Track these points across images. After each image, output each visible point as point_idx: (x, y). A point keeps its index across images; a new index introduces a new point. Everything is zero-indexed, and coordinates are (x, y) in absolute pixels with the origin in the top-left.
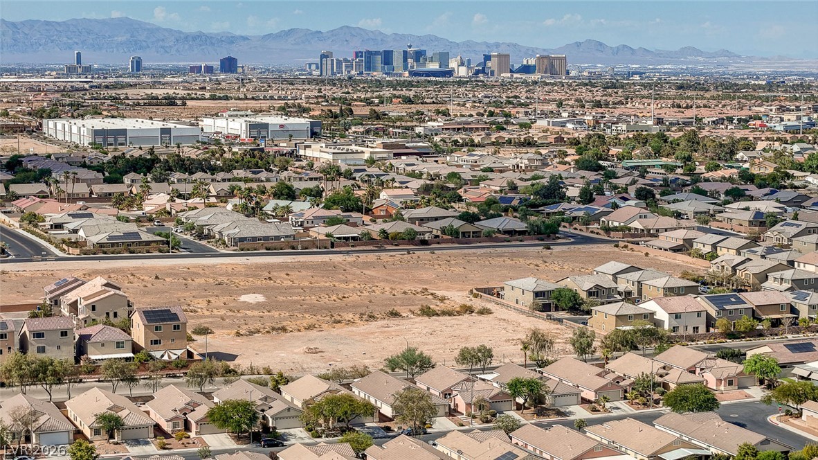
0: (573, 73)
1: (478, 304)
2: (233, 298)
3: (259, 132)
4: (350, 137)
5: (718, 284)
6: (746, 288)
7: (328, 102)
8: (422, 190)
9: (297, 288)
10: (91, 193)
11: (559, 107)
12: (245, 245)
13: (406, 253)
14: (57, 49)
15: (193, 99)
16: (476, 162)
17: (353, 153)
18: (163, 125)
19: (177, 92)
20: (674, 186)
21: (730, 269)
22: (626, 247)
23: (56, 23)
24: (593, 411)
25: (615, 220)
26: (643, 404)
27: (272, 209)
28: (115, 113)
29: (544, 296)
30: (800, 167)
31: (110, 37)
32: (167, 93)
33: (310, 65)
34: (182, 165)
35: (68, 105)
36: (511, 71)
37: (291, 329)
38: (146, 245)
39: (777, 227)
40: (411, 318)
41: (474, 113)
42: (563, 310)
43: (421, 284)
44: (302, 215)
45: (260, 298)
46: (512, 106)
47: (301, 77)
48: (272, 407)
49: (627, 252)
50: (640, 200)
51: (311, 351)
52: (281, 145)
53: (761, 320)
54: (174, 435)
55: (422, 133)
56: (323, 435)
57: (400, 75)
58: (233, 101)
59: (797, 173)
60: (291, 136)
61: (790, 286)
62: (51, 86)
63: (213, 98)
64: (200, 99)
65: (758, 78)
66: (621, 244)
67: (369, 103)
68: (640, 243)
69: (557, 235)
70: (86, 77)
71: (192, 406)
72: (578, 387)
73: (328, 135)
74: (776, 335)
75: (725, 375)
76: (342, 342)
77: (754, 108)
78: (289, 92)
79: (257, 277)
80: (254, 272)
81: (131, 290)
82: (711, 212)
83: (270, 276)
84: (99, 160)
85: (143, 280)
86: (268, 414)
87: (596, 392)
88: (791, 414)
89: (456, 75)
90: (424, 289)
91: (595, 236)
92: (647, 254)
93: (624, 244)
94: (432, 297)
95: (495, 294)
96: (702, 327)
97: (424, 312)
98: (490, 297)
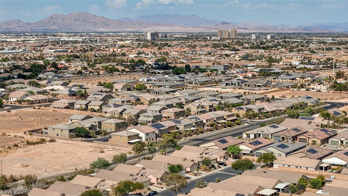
21: (118, 114)
24: (195, 175)
29: (72, 131)
39: (92, 96)
42: (80, 137)
61: (153, 119)
69: (2, 105)
75: (222, 155)
90: (3, 133)
91: (15, 105)
92: (54, 111)
93: (38, 107)
94: (13, 137)
95: (40, 133)
96: (155, 138)
97: (29, 143)
98: (40, 134)
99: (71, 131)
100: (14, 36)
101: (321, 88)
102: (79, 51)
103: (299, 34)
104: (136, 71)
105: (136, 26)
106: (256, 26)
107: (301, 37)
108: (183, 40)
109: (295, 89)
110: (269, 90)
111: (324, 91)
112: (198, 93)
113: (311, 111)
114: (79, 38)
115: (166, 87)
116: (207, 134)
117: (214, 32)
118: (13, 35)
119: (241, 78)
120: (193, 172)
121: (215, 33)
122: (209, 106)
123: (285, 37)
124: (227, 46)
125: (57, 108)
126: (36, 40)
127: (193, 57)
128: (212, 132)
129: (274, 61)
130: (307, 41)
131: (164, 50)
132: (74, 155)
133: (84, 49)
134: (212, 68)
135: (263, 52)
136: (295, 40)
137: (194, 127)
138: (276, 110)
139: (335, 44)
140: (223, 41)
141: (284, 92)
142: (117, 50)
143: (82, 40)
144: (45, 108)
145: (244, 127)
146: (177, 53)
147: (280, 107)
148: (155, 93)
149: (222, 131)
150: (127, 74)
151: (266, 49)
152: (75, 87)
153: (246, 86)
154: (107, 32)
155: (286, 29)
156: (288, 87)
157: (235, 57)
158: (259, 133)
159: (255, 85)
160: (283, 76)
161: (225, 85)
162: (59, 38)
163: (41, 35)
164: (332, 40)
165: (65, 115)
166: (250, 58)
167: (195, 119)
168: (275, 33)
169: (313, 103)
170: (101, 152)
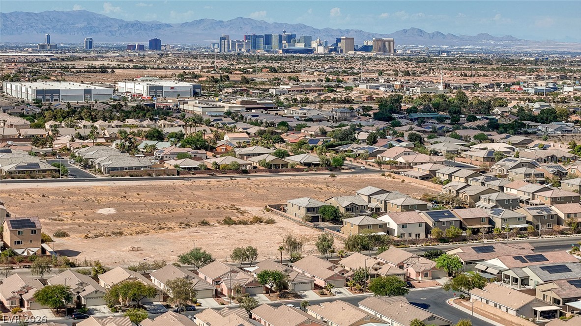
0: (399, 52)
1: (267, 216)
2: (92, 211)
3: (156, 92)
4: (222, 96)
5: (446, 202)
6: (465, 206)
7: (216, 71)
8: (257, 134)
9: (142, 204)
10: (20, 135)
11: (380, 75)
12: (115, 173)
13: (229, 179)
14: (35, 32)
15: (121, 68)
16: (305, 114)
17: (217, 107)
18: (87, 87)
19: (110, 63)
20: (441, 132)
21: (455, 192)
22: (390, 175)
23: (35, 14)
24: (321, 295)
25: (388, 156)
26: (359, 290)
27: (143, 147)
28: (60, 78)
30: (535, 119)
31: (72, 24)
32: (103, 64)
33: (214, 45)
34: (89, 115)
35: (29, 72)
36: (355, 50)
37: (126, 234)
38: (43, 173)
39: (501, 162)
40: (216, 226)
41: (316, 80)
42: (328, 221)
43: (232, 201)
44: (163, 151)
45: (112, 211)
46: (346, 74)
47: (205, 53)
48: (85, 290)
49: (390, 179)
50: (411, 142)
51: (134, 249)
52: (169, 101)
53: (465, 229)
54: (11, 310)
55: (274, 93)
56: (120, 311)
57: (276, 52)
58: (149, 70)
59: (531, 123)
60: (179, 95)
61: (495, 204)
62: (23, 59)
63: (135, 68)
64: (126, 69)
65: (531, 56)
66: (387, 174)
67: (246, 72)
68: (401, 173)
69: (342, 167)
70: (52, 53)
71: (27, 289)
72: (314, 277)
73: (207, 94)
74: (476, 240)
75: (422, 269)
76: (159, 243)
77: (519, 77)
78: (191, 64)
79: (116, 196)
80: (114, 192)
81: (22, 205)
82: (459, 151)
83: (126, 195)
84: (33, 111)
85: (33, 198)
86: (82, 294)
87: (325, 280)
88: (464, 298)
89: (316, 52)
92: (404, 181)
96: (422, 234)
98: (278, 212)
99: (309, 210)
137: (529, 223)
144: (396, 176)
167: (539, 211)
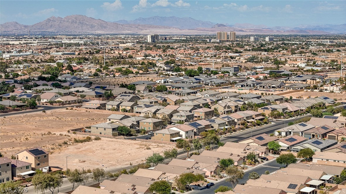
22: (72, 109)
29: (115, 130)
39: (119, 97)
42: (122, 135)
82: (69, 93)
90: (48, 132)
91: (47, 106)
92: (87, 111)
93: (70, 108)
94: (58, 135)
95: (83, 131)
96: (193, 136)
97: (76, 141)
98: (84, 133)
100: (14, 39)
101: (333, 90)
102: (85, 54)
103: (296, 36)
104: (149, 73)
105: (133, 28)
106: (252, 28)
107: (298, 39)
108: (183, 42)
109: (309, 90)
110: (284, 92)
111: (337, 92)
112: (218, 94)
113: (332, 111)
114: (80, 41)
115: (185, 88)
116: (239, 132)
117: (210, 34)
118: (13, 37)
119: (253, 79)
120: (240, 166)
121: (212, 35)
122: (235, 106)
123: (283, 40)
124: (229, 49)
125: (89, 108)
126: (38, 43)
127: (199, 60)
128: (244, 130)
129: (280, 63)
130: (305, 43)
131: (169, 53)
132: (124, 152)
133: (90, 51)
134: (223, 70)
135: (266, 54)
136: (294, 42)
137: (227, 125)
138: (298, 110)
139: (334, 46)
140: (223, 43)
141: (298, 93)
142: (123, 52)
143: (84, 43)
144: (77, 109)
145: (272, 125)
146: (182, 56)
147: (301, 107)
148: (177, 94)
149: (253, 129)
150: (142, 76)
151: (268, 51)
152: (97, 89)
153: (261, 88)
154: (105, 35)
155: (282, 31)
156: (302, 88)
157: (240, 59)
158: (290, 131)
159: (270, 87)
160: (294, 77)
161: (240, 86)
162: (60, 40)
163: (41, 38)
164: (330, 42)
165: (99, 115)
166: (255, 60)
167: (227, 118)
168: (271, 35)
169: (331, 103)
170: (147, 149)
